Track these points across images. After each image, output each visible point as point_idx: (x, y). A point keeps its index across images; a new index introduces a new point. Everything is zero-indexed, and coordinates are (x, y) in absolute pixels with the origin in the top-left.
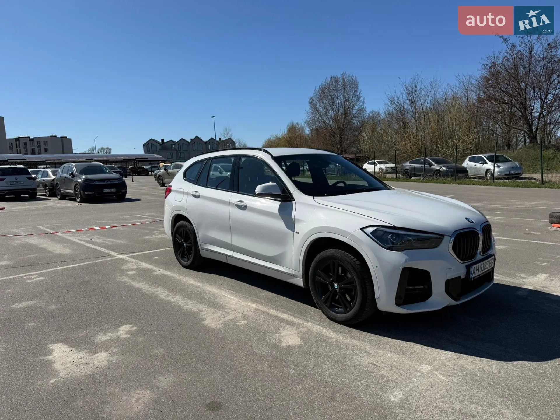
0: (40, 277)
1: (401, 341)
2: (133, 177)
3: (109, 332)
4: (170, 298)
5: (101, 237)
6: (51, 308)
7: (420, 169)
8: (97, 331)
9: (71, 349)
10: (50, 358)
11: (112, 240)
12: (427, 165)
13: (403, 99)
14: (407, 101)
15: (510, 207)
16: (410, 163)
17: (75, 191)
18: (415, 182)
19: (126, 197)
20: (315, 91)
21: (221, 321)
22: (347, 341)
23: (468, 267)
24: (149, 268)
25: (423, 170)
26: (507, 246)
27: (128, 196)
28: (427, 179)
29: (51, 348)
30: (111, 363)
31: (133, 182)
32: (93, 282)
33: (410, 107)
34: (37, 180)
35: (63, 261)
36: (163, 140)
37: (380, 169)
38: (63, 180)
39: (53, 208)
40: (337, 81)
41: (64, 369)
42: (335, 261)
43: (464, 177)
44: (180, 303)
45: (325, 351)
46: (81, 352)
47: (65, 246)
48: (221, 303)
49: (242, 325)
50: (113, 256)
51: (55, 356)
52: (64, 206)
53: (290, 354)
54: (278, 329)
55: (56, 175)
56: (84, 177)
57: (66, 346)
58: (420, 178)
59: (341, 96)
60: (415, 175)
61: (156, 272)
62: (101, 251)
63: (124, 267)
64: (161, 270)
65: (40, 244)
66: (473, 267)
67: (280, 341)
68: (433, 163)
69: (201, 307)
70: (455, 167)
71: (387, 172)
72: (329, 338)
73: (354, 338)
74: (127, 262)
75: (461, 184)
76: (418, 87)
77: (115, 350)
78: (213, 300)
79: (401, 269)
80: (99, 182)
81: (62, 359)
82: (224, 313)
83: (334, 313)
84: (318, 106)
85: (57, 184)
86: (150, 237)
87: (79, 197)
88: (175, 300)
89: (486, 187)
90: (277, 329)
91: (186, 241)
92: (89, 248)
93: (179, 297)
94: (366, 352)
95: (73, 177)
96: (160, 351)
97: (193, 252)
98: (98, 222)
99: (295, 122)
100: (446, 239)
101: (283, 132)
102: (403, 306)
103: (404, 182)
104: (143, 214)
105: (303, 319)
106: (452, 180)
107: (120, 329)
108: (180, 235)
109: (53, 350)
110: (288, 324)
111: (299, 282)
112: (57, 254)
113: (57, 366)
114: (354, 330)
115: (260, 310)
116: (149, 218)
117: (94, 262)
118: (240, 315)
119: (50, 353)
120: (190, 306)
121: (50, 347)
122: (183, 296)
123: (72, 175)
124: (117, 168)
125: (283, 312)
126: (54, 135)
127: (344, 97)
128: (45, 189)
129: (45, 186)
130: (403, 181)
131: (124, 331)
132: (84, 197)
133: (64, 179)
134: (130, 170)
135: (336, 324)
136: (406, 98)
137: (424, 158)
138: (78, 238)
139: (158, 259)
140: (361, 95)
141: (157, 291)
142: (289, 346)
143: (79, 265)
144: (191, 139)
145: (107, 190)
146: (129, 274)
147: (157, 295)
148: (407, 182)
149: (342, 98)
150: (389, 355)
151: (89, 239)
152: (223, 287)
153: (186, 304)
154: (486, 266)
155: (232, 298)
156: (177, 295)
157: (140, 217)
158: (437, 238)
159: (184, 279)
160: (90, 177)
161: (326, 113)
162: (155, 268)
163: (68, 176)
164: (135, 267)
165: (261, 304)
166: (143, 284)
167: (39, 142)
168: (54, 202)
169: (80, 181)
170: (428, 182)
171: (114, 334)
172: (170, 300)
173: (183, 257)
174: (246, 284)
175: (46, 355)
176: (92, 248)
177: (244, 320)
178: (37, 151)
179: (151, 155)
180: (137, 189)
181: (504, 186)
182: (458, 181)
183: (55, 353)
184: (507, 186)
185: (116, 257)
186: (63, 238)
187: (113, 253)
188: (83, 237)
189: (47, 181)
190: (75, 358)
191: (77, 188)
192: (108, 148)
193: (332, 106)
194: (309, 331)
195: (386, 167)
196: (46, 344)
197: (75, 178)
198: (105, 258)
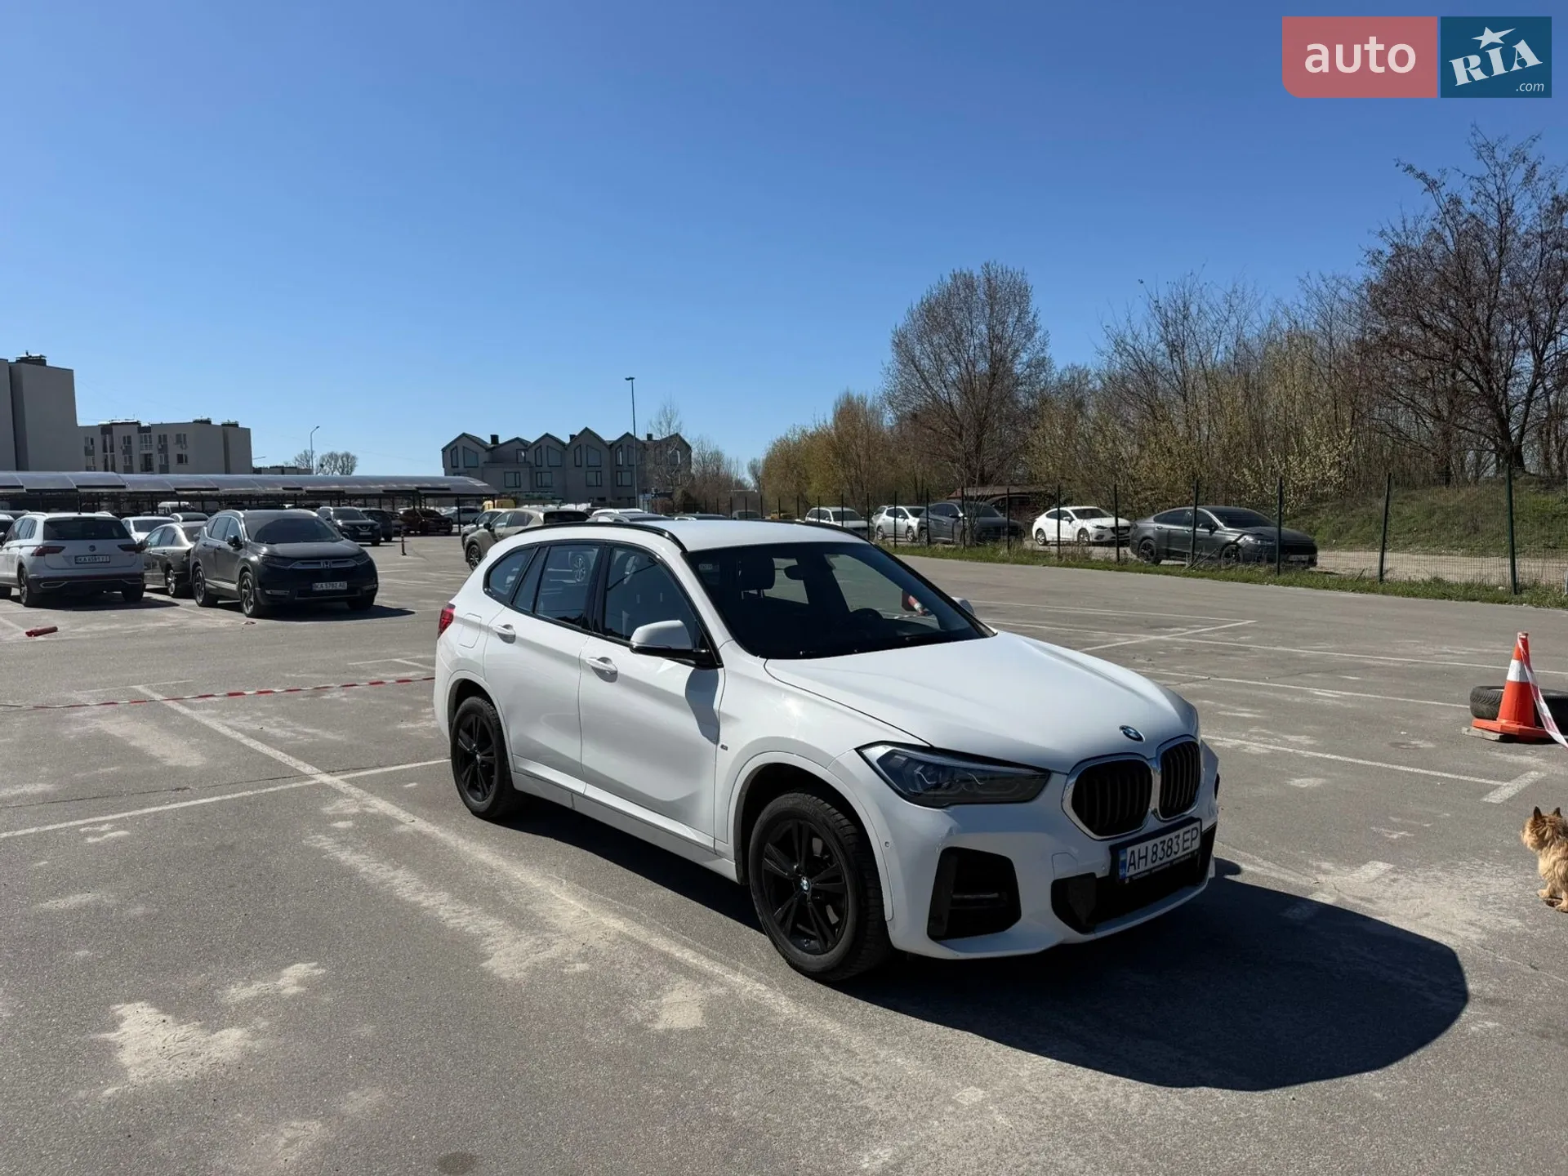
0: (118, 828)
1: (941, 1027)
2: (406, 539)
3: (258, 979)
4: (420, 898)
5: (289, 723)
6: (132, 912)
7: (1182, 539)
8: (231, 976)
9: (163, 1017)
10: (111, 1036)
11: (314, 731)
12: (1203, 527)
13: (1150, 339)
14: (1162, 347)
15: (1393, 662)
16: (1157, 520)
17: (240, 587)
18: (1167, 574)
19: (375, 604)
20: (911, 313)
21: (526, 963)
22: (813, 1022)
23: (1115, 851)
24: (388, 813)
25: (1191, 543)
26: (1325, 780)
27: (380, 600)
28: (1202, 566)
29: (119, 1012)
30: (248, 1054)
31: (404, 554)
32: (244, 849)
33: (1167, 361)
34: (147, 550)
35: (182, 787)
36: (494, 438)
37: (1083, 531)
38: (212, 555)
39: (181, 631)
40: (969, 285)
41: (140, 1065)
42: (801, 822)
43: (1302, 565)
44: (440, 913)
45: (753, 1047)
46: (185, 1026)
47: (192, 747)
48: (541, 914)
49: (576, 973)
50: (308, 777)
51: (124, 1033)
52: (211, 626)
53: (667, 1050)
54: (659, 986)
55: (196, 540)
56: (265, 550)
57: (152, 1010)
58: (1183, 563)
59: (983, 327)
60: (1169, 555)
61: (402, 826)
62: (280, 763)
63: (328, 810)
64: (417, 820)
65: (133, 738)
66: (1129, 850)
67: (654, 1016)
68: (1220, 524)
69: (492, 924)
70: (1276, 537)
71: (1100, 542)
72: (772, 1013)
73: (833, 1015)
74: (337, 793)
75: (1290, 584)
76: (1193, 309)
77: (264, 1024)
78: (523, 907)
79: (939, 852)
80: (303, 563)
81: (140, 1040)
82: (539, 942)
83: (799, 952)
84: (918, 353)
85: (197, 564)
86: (411, 726)
87: (251, 603)
88: (431, 902)
89: (1358, 596)
90: (656, 989)
91: (481, 749)
92: (252, 751)
93: (445, 896)
94: (847, 1051)
95: (238, 550)
96: (367, 1030)
97: (495, 777)
98: (287, 675)
99: (856, 392)
100: (1056, 781)
101: (822, 422)
102: (949, 941)
103: (1138, 574)
104: (407, 656)
105: (726, 964)
106: (1270, 572)
107: (285, 971)
108: (469, 731)
109: (122, 1019)
110: (686, 977)
111: (728, 868)
112: (171, 767)
113: (126, 1058)
114: (841, 995)
115: (630, 939)
116: (421, 669)
117: (259, 791)
118: (576, 948)
119: (114, 1025)
120: (463, 921)
121: (118, 1009)
122: (453, 892)
123: (236, 542)
124: (365, 516)
125: (685, 944)
126: (205, 418)
127: (990, 328)
128: (166, 576)
129: (167, 568)
130: (1136, 571)
131: (293, 978)
132: (262, 602)
133: (215, 553)
134: (401, 519)
135: (803, 977)
136: (1158, 338)
137: (1193, 508)
138: (229, 722)
139: (416, 788)
140: (1038, 323)
141: (393, 878)
142: (670, 1031)
143: (218, 798)
144: (572, 437)
145: (324, 584)
146: (336, 829)
147: (393, 888)
148: (1145, 573)
149: (985, 331)
150: (899, 1060)
151: (257, 727)
152: (558, 873)
153: (455, 915)
154: (1170, 847)
155: (572, 902)
156: (438, 891)
157: (399, 663)
158: (1034, 777)
159: (466, 848)
160: (281, 548)
161: (940, 372)
162: (402, 815)
163: (225, 544)
164: (355, 810)
165: (638, 920)
166: (365, 857)
167: (165, 436)
168: (188, 614)
169: (254, 558)
170: (1202, 577)
171: (269, 984)
172: (420, 903)
173: (473, 787)
174: (616, 866)
175: (104, 1029)
176: (259, 753)
177: (583, 962)
178: (157, 461)
179: (461, 481)
180: (409, 579)
181: (1408, 595)
182: (1283, 577)
183: (125, 1027)
184: (1415, 596)
185: (313, 779)
186: (194, 722)
187: (307, 769)
188: (243, 721)
189: (174, 555)
190: (169, 1039)
191: (246, 577)
192: (347, 456)
193: (956, 354)
194: (732, 994)
195: (1098, 527)
196: (108, 1003)
197: (243, 550)
198: (287, 783)
